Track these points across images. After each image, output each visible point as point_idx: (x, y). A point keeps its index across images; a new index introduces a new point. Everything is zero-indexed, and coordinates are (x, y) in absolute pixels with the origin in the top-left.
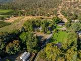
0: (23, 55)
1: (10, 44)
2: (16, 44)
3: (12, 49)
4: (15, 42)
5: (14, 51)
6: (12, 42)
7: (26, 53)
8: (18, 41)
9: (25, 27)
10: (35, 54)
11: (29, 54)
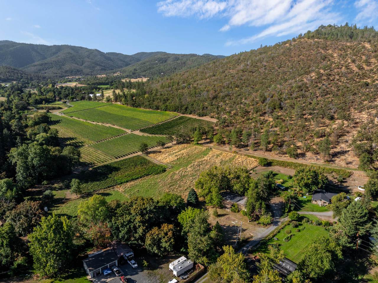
0: (176, 262)
1: (155, 230)
2: (166, 234)
3: (157, 242)
4: (166, 227)
5: (159, 247)
6: (160, 227)
7: (183, 258)
8: (171, 226)
9: (199, 191)
10: (202, 267)
11: (189, 262)
